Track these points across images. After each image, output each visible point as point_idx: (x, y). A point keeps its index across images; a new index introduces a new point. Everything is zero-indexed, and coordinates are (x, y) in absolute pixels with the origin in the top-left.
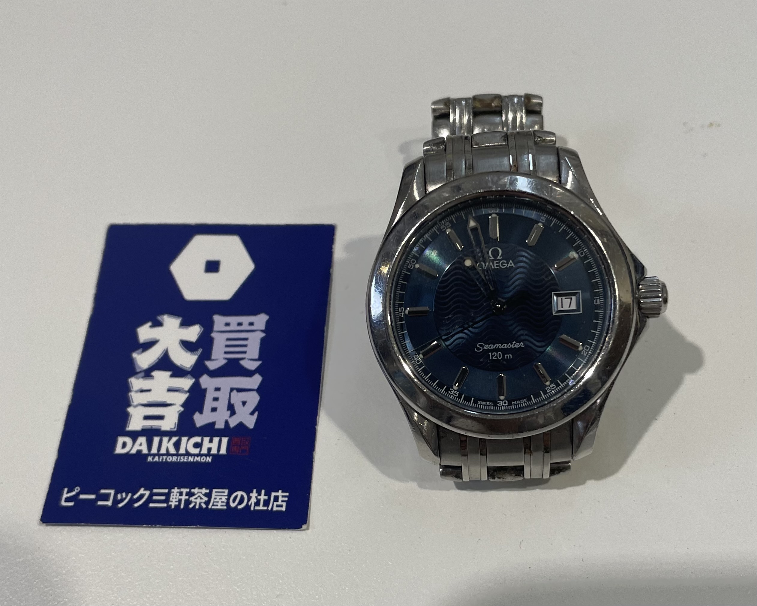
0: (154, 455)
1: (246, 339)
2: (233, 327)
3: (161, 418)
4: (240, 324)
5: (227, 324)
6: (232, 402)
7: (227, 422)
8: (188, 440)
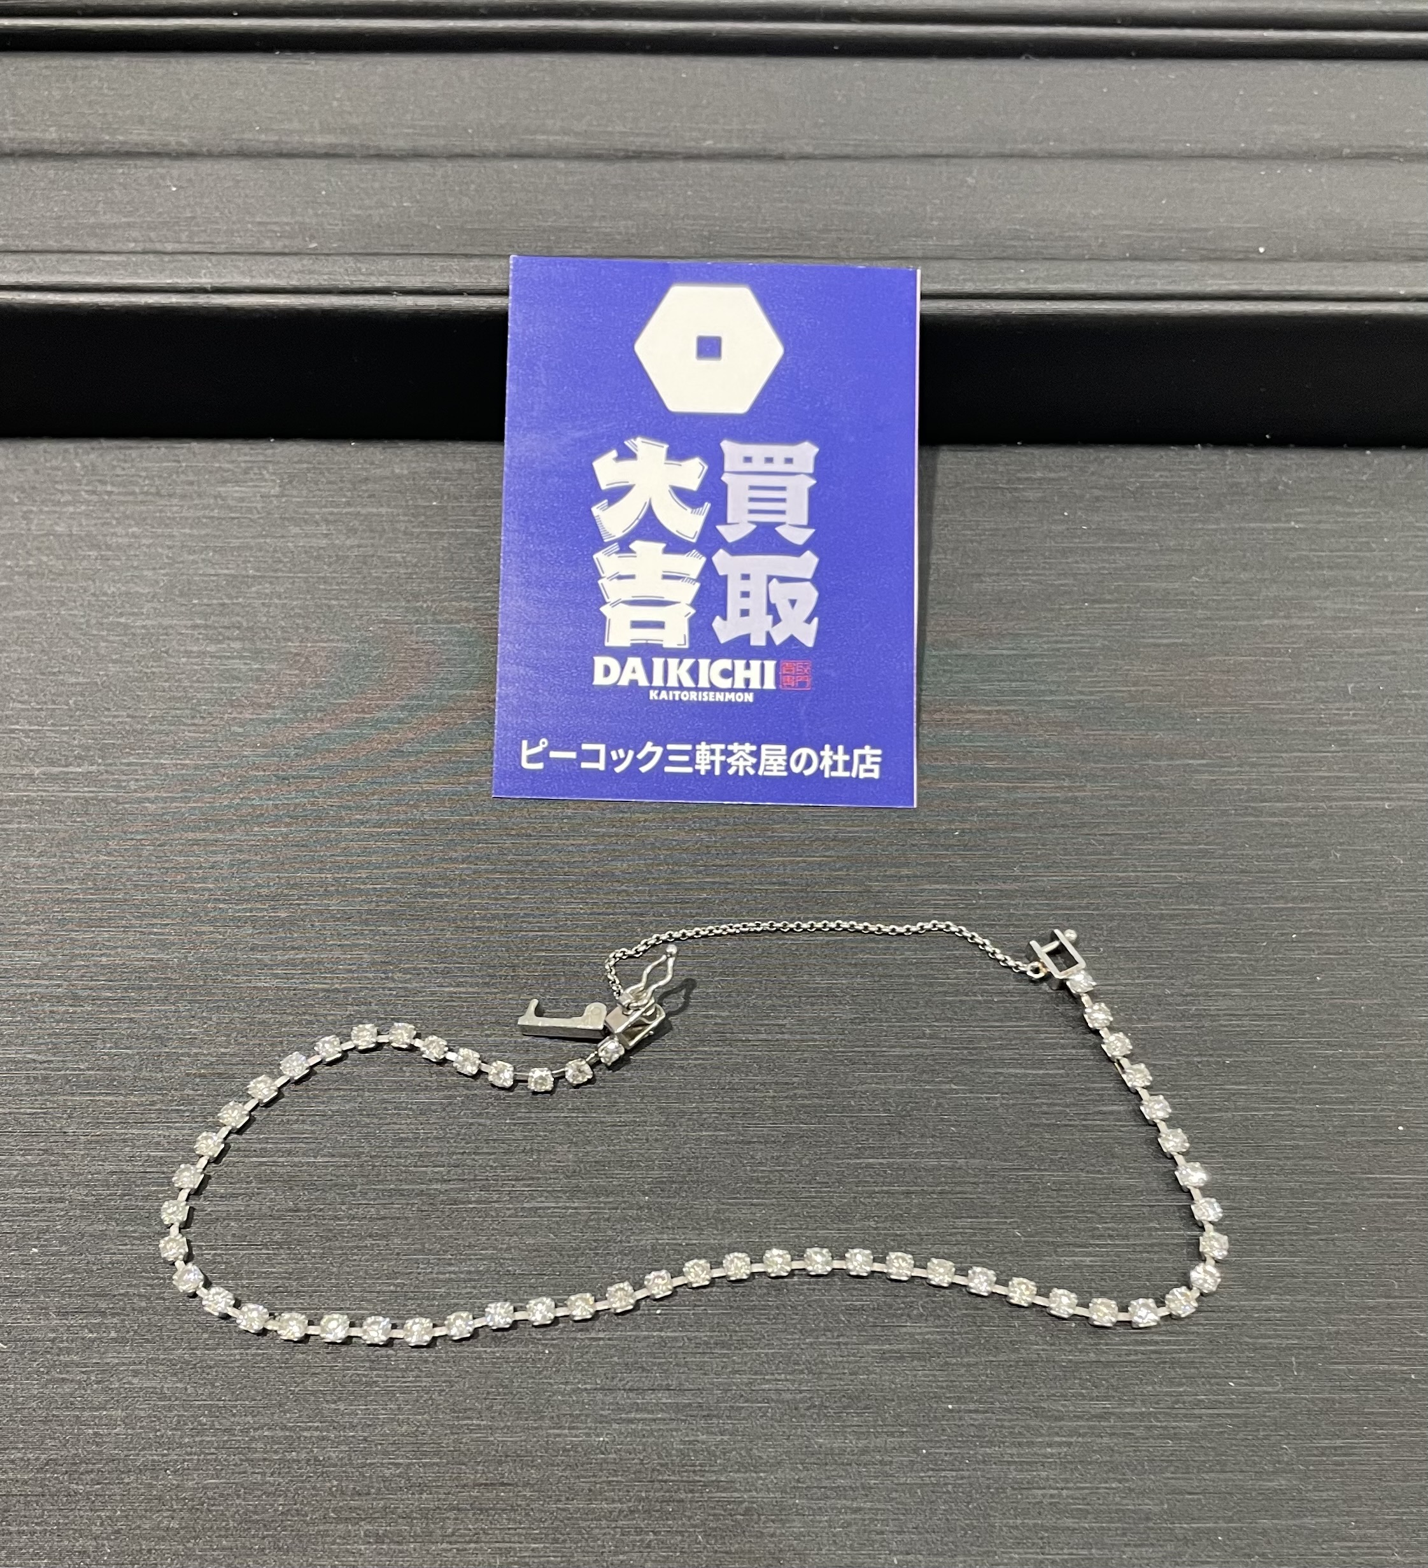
0: (660, 689)
1: (783, 489)
2: (758, 465)
3: (660, 625)
4: (769, 460)
5: (748, 460)
6: (773, 601)
7: (768, 635)
8: (711, 663)
